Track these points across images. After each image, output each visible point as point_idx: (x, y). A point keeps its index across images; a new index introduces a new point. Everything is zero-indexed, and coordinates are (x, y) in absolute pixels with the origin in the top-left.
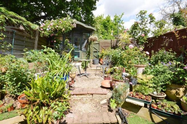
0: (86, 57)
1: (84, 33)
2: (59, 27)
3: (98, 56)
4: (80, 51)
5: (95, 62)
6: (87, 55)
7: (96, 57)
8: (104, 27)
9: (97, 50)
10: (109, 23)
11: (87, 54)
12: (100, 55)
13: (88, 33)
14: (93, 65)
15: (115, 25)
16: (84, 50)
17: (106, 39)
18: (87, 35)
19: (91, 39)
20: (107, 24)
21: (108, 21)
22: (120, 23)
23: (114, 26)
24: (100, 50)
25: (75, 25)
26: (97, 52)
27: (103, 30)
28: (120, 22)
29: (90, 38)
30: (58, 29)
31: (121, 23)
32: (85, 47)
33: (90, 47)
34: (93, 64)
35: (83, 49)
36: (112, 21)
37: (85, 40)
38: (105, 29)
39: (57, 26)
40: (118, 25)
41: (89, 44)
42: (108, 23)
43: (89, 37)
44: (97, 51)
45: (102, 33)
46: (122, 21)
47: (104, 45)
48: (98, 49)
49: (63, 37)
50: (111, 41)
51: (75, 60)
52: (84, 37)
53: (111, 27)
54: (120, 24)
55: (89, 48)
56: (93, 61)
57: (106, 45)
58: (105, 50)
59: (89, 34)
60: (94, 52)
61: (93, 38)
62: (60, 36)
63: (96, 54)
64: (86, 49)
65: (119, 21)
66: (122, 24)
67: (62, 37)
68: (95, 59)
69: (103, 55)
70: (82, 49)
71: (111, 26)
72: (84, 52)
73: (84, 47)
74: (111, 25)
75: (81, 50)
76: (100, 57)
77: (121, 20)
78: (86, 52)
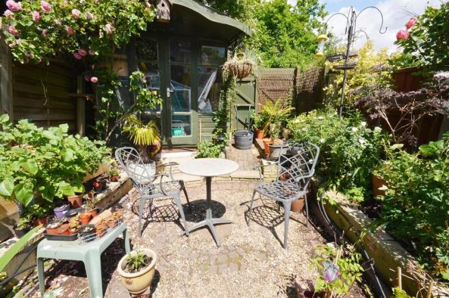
0: (213, 133)
1: (203, 47)
2: (84, 16)
3: (252, 121)
4: (191, 113)
5: (242, 143)
6: (216, 124)
7: (245, 125)
8: (268, 29)
9: (248, 103)
10: (284, 16)
11: (214, 121)
12: (258, 119)
13: (220, 45)
14: (233, 148)
15: (302, 20)
16: (206, 107)
17: (277, 67)
18: (218, 52)
19: (232, 70)
20: (277, 19)
21: (281, 9)
22: (314, 14)
23: (297, 25)
24: (258, 104)
25: (166, 9)
26: (247, 108)
27: (266, 37)
28: (316, 11)
29: (227, 64)
30: (81, 26)
31: (319, 15)
32: (209, 97)
33: (225, 99)
34: (233, 145)
35: (202, 105)
36: (292, 10)
37: (210, 70)
38: (269, 34)
39: (76, 12)
40: (307, 21)
41: (223, 85)
42: (280, 16)
43: (225, 60)
44: (247, 105)
45: (264, 45)
46: (323, 7)
47: (272, 87)
48: (251, 100)
49: (127, 60)
50: (296, 72)
51: (174, 142)
52: (206, 61)
53: (289, 27)
54: (316, 17)
55: (221, 103)
56: (236, 138)
57: (278, 88)
58: (274, 103)
59: (222, 51)
60: (240, 108)
61: (241, 67)
62: (116, 59)
63: (243, 116)
64: (212, 105)
65: (313, 7)
66: (319, 19)
67: (122, 60)
68: (242, 129)
69: (265, 120)
70: (197, 104)
71: (290, 24)
72: (205, 114)
73: (206, 95)
74: (288, 20)
75: (196, 109)
76: (255, 126)
77: (320, 6)
78: (214, 115)
